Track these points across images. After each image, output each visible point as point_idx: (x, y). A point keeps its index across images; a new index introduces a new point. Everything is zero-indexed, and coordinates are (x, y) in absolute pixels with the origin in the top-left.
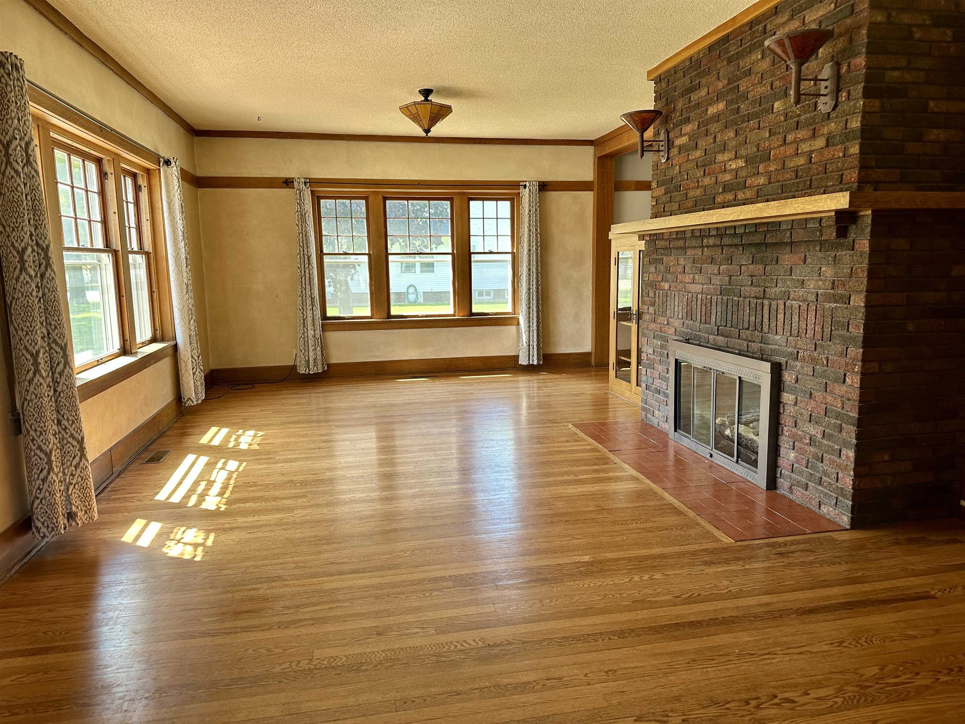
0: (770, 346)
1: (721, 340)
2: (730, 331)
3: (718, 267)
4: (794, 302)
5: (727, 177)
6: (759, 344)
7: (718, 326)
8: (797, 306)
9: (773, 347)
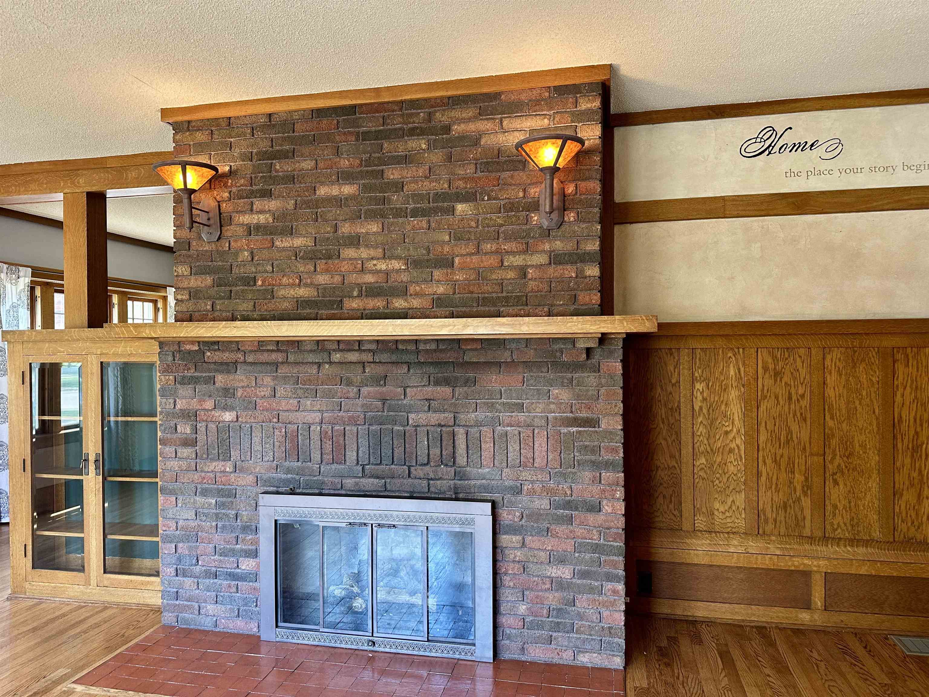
0: (473, 482)
1: (369, 483)
2: (390, 469)
3: (355, 390)
4: (509, 428)
5: (369, 278)
6: (452, 482)
7: (363, 466)
8: (517, 432)
9: (479, 482)
